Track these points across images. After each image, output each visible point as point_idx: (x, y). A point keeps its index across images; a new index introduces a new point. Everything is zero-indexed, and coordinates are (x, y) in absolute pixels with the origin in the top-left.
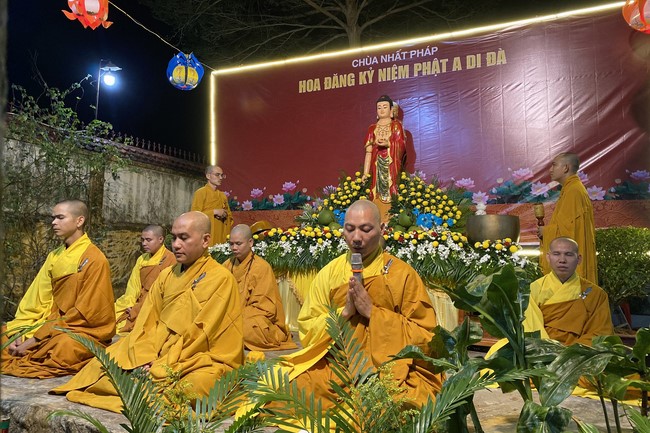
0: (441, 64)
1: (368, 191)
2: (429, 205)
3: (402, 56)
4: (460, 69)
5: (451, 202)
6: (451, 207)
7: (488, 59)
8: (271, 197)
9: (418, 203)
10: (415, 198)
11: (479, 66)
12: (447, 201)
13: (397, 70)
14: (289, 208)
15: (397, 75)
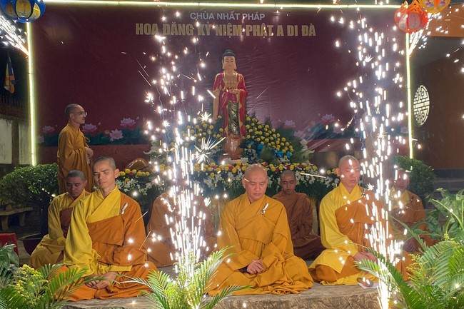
0: (267, 29)
1: (221, 130)
2: (270, 142)
3: (235, 16)
4: (283, 35)
5: (284, 139)
6: (285, 143)
7: (303, 30)
8: (107, 132)
9: (261, 140)
10: (259, 136)
11: (296, 35)
12: (280, 138)
13: (232, 28)
14: (129, 143)
15: (232, 32)
